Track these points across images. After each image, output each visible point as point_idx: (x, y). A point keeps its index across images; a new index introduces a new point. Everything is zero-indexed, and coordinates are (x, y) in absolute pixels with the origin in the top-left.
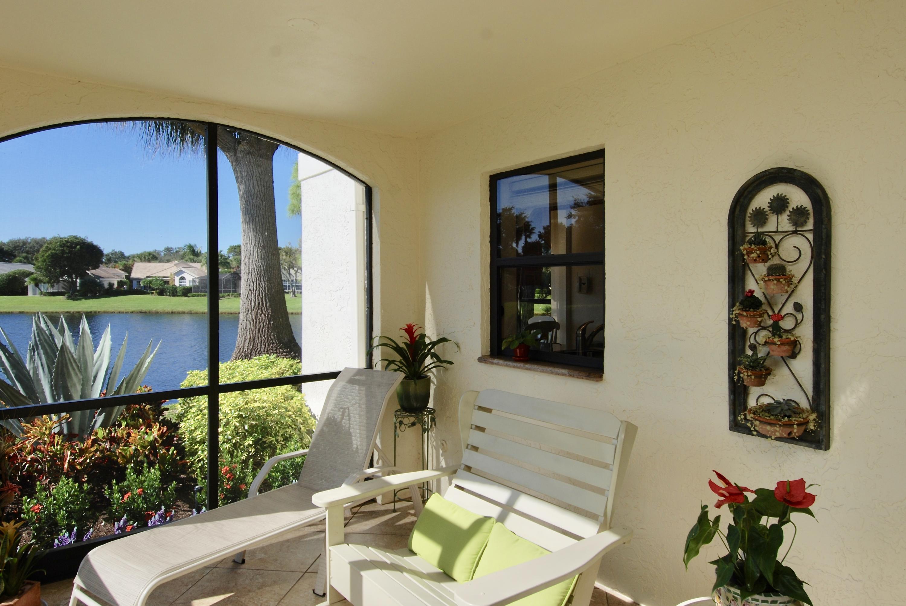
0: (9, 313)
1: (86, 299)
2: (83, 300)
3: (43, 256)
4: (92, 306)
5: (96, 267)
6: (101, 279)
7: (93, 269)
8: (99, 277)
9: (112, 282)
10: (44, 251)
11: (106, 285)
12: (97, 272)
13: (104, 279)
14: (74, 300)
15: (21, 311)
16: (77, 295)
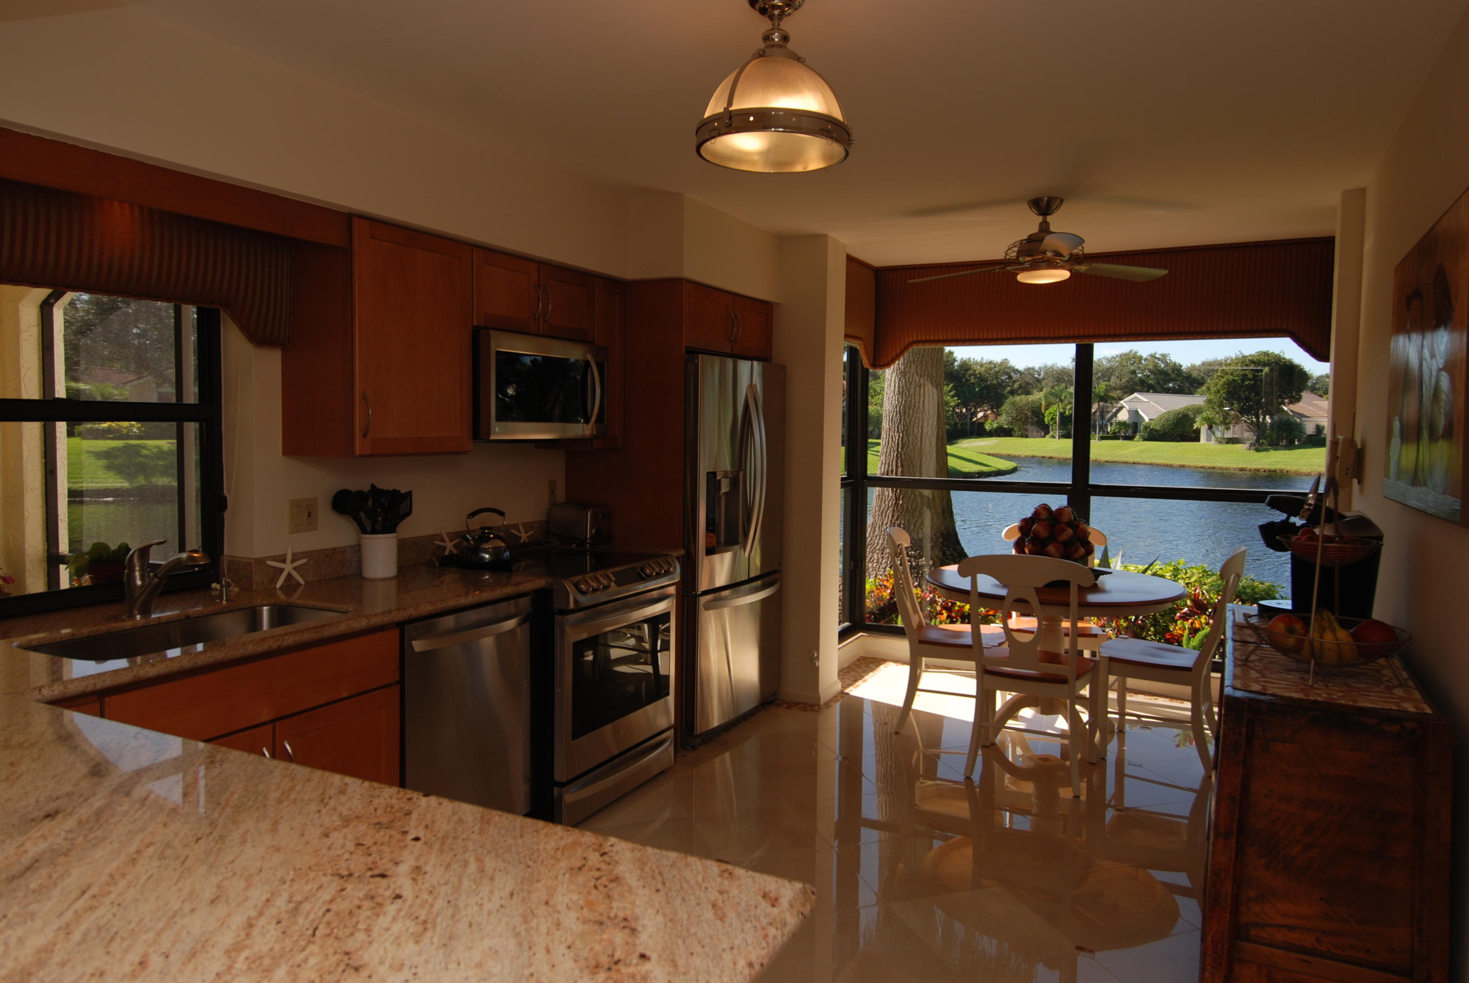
0: (1167, 465)
1: (1276, 449)
2: (1272, 452)
3: (1216, 384)
4: (1279, 462)
5: (1296, 399)
6: (1304, 419)
7: (1291, 403)
8: (1301, 416)
9: (1321, 424)
10: (1218, 377)
11: (1310, 429)
12: (1298, 407)
13: (1309, 419)
14: (1257, 450)
15: (1183, 463)
16: (1263, 443)
